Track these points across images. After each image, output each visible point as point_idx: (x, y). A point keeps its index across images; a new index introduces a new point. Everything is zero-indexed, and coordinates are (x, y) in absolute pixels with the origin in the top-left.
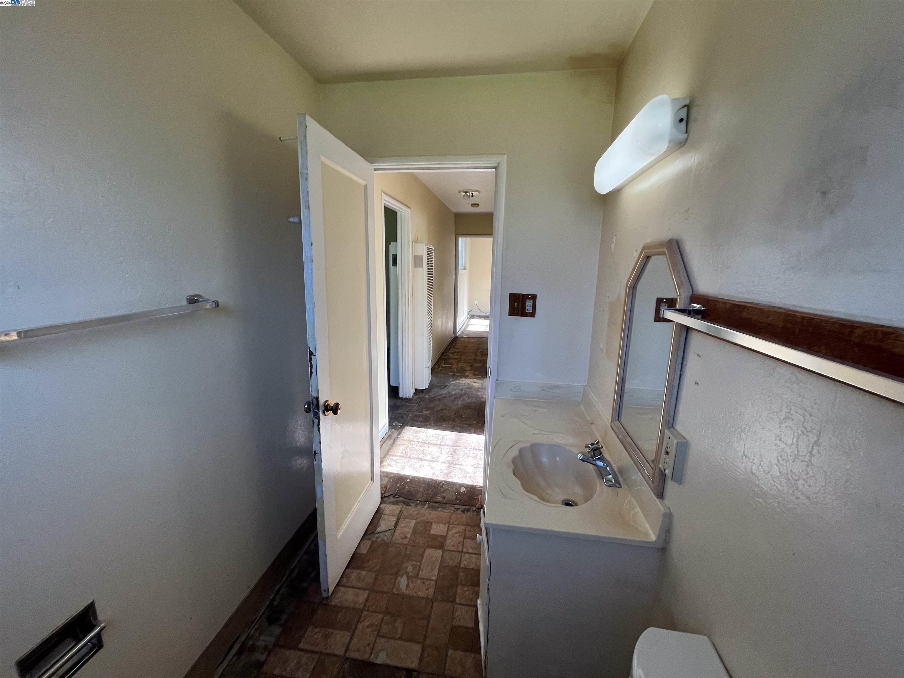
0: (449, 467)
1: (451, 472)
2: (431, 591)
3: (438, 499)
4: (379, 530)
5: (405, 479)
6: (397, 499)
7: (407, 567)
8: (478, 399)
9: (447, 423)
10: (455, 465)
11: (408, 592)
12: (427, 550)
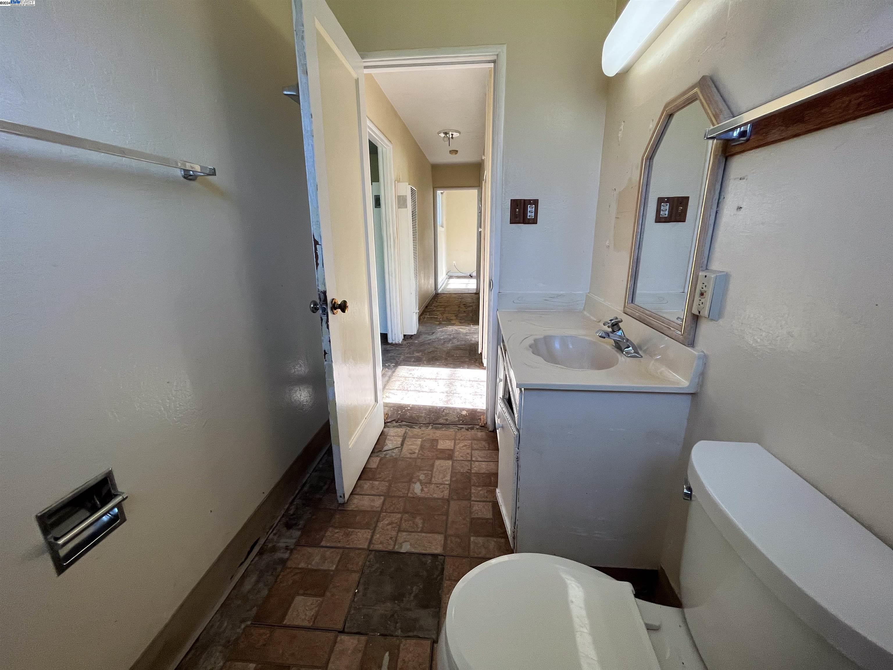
0: (447, 396)
1: (450, 400)
2: (446, 493)
3: (440, 422)
4: (386, 448)
5: (405, 407)
6: (400, 424)
7: (419, 476)
8: (467, 342)
9: (440, 361)
10: (453, 394)
11: (423, 495)
12: (436, 461)
